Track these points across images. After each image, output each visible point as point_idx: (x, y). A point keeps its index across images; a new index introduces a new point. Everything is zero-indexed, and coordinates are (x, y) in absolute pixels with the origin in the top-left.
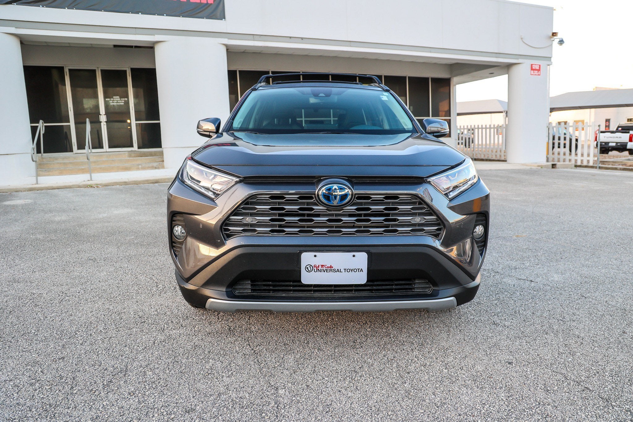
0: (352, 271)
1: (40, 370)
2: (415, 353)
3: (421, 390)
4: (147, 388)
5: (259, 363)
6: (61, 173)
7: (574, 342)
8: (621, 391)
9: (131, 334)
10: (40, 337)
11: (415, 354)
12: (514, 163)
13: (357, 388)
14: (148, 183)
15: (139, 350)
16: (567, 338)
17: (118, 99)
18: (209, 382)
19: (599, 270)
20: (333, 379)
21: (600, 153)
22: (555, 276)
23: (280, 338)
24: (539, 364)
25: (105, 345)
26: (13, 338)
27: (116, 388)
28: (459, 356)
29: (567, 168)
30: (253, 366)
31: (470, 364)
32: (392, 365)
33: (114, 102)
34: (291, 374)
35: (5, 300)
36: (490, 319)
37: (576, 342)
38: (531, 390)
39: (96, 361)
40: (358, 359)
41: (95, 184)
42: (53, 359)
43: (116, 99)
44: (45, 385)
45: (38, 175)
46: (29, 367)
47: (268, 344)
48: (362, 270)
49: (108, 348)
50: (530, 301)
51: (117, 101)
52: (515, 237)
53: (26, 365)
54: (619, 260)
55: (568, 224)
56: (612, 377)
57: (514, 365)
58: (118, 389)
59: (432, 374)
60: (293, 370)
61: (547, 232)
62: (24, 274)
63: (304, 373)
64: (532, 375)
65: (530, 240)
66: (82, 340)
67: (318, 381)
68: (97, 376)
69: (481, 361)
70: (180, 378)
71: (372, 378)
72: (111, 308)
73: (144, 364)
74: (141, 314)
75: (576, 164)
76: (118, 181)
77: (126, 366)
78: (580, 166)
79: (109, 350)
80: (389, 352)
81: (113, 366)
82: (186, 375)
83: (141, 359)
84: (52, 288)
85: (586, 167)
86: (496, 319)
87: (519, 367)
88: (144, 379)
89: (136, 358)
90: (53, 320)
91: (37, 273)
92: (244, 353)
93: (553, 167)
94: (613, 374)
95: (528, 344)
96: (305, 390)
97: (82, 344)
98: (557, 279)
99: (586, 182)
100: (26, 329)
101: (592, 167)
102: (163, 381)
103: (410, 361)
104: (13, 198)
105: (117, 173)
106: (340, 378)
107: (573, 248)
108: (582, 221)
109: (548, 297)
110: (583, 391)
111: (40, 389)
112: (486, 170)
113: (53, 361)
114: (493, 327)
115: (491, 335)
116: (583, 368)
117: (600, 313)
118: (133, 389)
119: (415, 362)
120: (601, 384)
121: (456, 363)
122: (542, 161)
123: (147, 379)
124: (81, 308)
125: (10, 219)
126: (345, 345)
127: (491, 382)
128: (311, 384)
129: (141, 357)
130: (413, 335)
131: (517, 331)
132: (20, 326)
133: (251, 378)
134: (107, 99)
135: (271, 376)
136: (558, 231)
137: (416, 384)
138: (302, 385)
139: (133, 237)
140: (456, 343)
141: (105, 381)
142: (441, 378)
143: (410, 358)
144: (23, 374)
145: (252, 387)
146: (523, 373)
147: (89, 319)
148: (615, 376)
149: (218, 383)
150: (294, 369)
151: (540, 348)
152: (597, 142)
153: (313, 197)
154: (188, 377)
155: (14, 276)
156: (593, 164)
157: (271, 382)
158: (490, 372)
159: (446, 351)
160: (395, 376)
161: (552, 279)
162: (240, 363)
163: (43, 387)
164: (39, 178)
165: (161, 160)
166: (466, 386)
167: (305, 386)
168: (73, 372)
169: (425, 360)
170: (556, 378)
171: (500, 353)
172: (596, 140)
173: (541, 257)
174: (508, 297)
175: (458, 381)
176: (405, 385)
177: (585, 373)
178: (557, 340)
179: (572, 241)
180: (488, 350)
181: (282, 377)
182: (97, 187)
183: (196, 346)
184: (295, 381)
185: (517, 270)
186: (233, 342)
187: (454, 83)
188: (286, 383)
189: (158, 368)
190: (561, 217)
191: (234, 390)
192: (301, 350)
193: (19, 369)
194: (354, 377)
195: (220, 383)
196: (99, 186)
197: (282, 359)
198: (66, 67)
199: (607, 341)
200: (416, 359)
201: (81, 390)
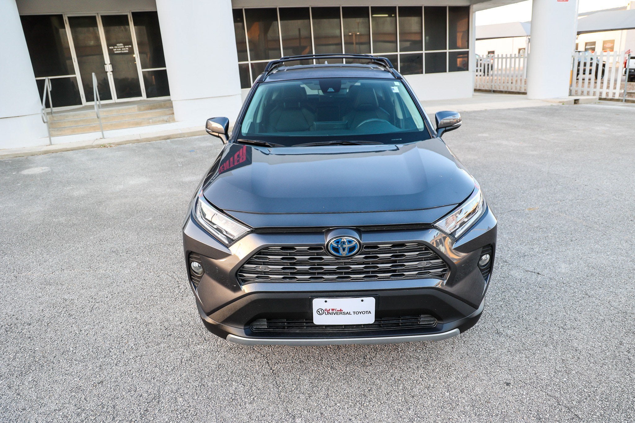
0: (360, 313)
1: (83, 397)
2: (420, 371)
3: (424, 418)
4: (180, 418)
5: (278, 386)
6: (73, 132)
7: (571, 357)
8: (608, 419)
9: (160, 351)
10: (78, 356)
11: (420, 373)
12: (534, 99)
13: (366, 416)
14: (160, 140)
15: (169, 371)
16: (565, 351)
17: (122, 47)
18: (234, 410)
19: (607, 257)
20: (344, 405)
21: (628, 81)
22: (563, 266)
23: (295, 353)
24: (535, 385)
25: (138, 365)
26: (55, 357)
27: (152, 419)
28: (461, 375)
29: (590, 103)
30: (272, 390)
31: (471, 386)
32: (398, 387)
33: (118, 50)
34: (307, 399)
35: (41, 308)
36: (494, 327)
37: (573, 357)
38: (524, 418)
39: (131, 385)
40: (368, 380)
41: (108, 144)
42: (93, 383)
43: (120, 47)
44: (90, 415)
45: (50, 136)
46: (73, 394)
47: (285, 362)
48: (370, 312)
49: (141, 369)
50: (535, 302)
51: (121, 48)
52: (527, 211)
53: (70, 390)
54: (630, 242)
55: (583, 189)
56: (602, 401)
57: (511, 386)
58: (154, 419)
59: (434, 398)
60: (309, 394)
61: (561, 203)
62: (54, 273)
63: (318, 398)
64: (528, 399)
65: (542, 214)
66: (117, 359)
67: (330, 407)
68: (134, 404)
69: (481, 381)
70: (208, 405)
71: (380, 403)
72: (138, 317)
73: (174, 388)
74: (166, 324)
75: (600, 97)
76: (130, 139)
77: (159, 391)
78: (605, 99)
79: (141, 371)
80: (396, 370)
81: (147, 391)
82: (213, 402)
83: (171, 382)
84: (82, 291)
85: (611, 100)
86: (499, 327)
87: (516, 389)
88: (176, 407)
89: (167, 382)
90: (88, 333)
91: (65, 271)
92: (263, 374)
93: (575, 103)
94: (604, 398)
95: (527, 360)
96: (319, 418)
97: (116, 365)
98: (563, 271)
99: (608, 125)
100: (64, 346)
101: (618, 100)
102: (192, 409)
103: (415, 381)
104: (30, 165)
105: (128, 129)
106: (351, 403)
107: (584, 226)
108: (597, 185)
109: (552, 296)
110: (572, 419)
111: (87, 420)
112: (504, 110)
113: (94, 386)
114: (496, 337)
115: (493, 348)
116: (576, 390)
117: (601, 318)
118: (167, 419)
119: (420, 383)
120: (590, 411)
121: (458, 384)
122: (564, 95)
123: (178, 406)
124: (111, 318)
125: (31, 196)
126: (356, 362)
127: (488, 408)
128: (325, 412)
129: (171, 380)
130: (420, 349)
131: (519, 343)
132: (59, 342)
133: (271, 404)
134: (110, 48)
135: (288, 401)
136: (572, 200)
137: (419, 411)
138: (316, 412)
139: (151, 219)
140: (459, 358)
141: (142, 410)
142: (443, 402)
143: (416, 378)
144: (69, 403)
145: (272, 415)
146: (519, 396)
147: (120, 332)
148: (605, 401)
149: (242, 411)
150: (309, 392)
151: (539, 365)
152: (626, 69)
153: (322, 248)
154: (214, 404)
155: (45, 276)
156: (620, 96)
157: (289, 409)
158: (488, 396)
159: (450, 369)
160: (400, 401)
161: (559, 270)
162: (260, 386)
163: (88, 418)
164: (52, 138)
165: (170, 112)
166: (465, 413)
167: (319, 414)
168: (112, 399)
169: (429, 380)
170: (549, 402)
171: (500, 371)
172: (625, 67)
173: (551, 239)
174: (514, 297)
175: (458, 407)
176: (409, 412)
177: (577, 397)
178: (556, 354)
179: (584, 216)
180: (489, 367)
181: (298, 403)
182: (110, 147)
183: (220, 365)
184: (310, 408)
185: (526, 257)
186: (253, 359)
187: (474, 10)
188: (302, 411)
189: (187, 393)
190: (578, 181)
191: (257, 419)
192: (315, 369)
193: (65, 396)
194: (363, 402)
195: (243, 411)
196: (112, 145)
197: (299, 380)
198: (64, 14)
199: (603, 355)
200: (421, 379)
201: (122, 421)
